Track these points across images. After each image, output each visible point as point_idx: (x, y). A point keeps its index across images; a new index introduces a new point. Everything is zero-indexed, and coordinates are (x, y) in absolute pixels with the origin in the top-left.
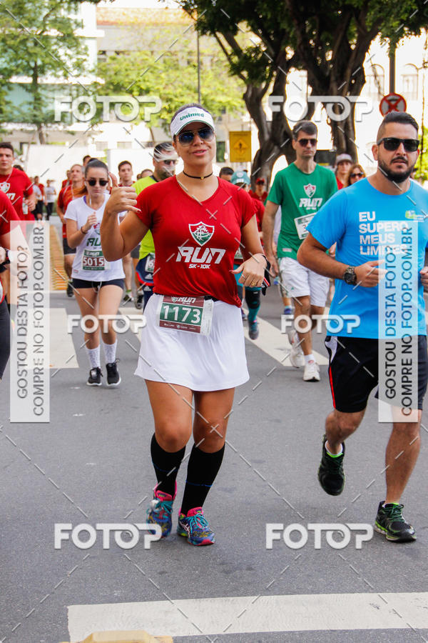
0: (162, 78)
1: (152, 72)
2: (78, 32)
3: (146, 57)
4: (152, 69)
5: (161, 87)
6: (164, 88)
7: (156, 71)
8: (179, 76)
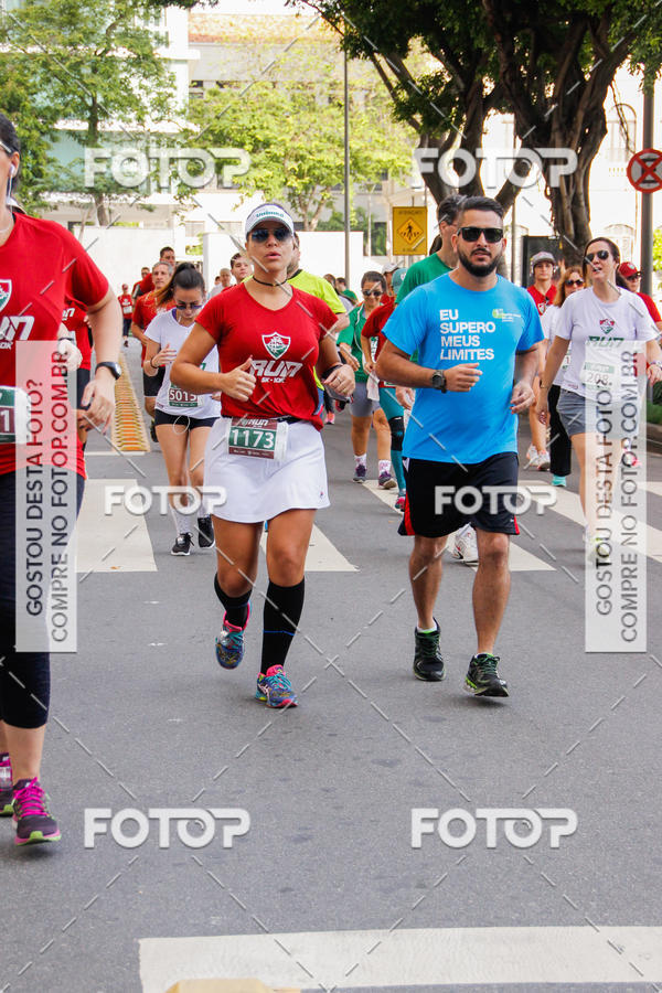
0: (288, 124)
1: (273, 114)
2: (161, 52)
3: (265, 91)
4: (273, 110)
5: (287, 138)
6: (292, 139)
7: (280, 113)
8: (315, 121)
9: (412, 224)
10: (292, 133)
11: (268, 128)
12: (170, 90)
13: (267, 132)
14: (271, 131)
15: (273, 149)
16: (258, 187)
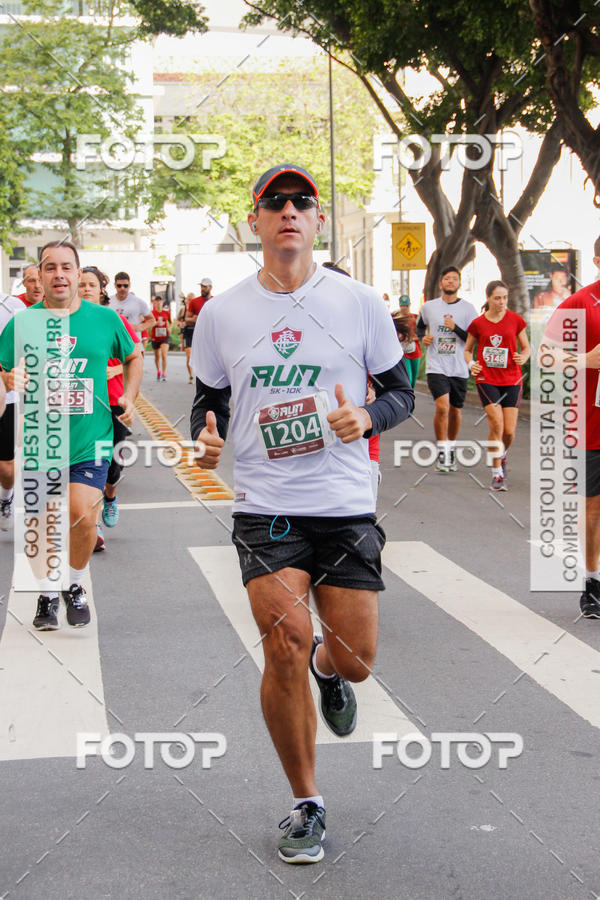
0: (253, 153)
1: (237, 143)
2: (129, 88)
3: (230, 122)
4: (237, 139)
5: (252, 165)
6: (257, 166)
7: (244, 142)
8: (277, 149)
9: (411, 240)
10: (255, 160)
11: (232, 156)
12: (140, 123)
13: (233, 160)
14: (236, 159)
15: (239, 175)
16: (225, 211)
